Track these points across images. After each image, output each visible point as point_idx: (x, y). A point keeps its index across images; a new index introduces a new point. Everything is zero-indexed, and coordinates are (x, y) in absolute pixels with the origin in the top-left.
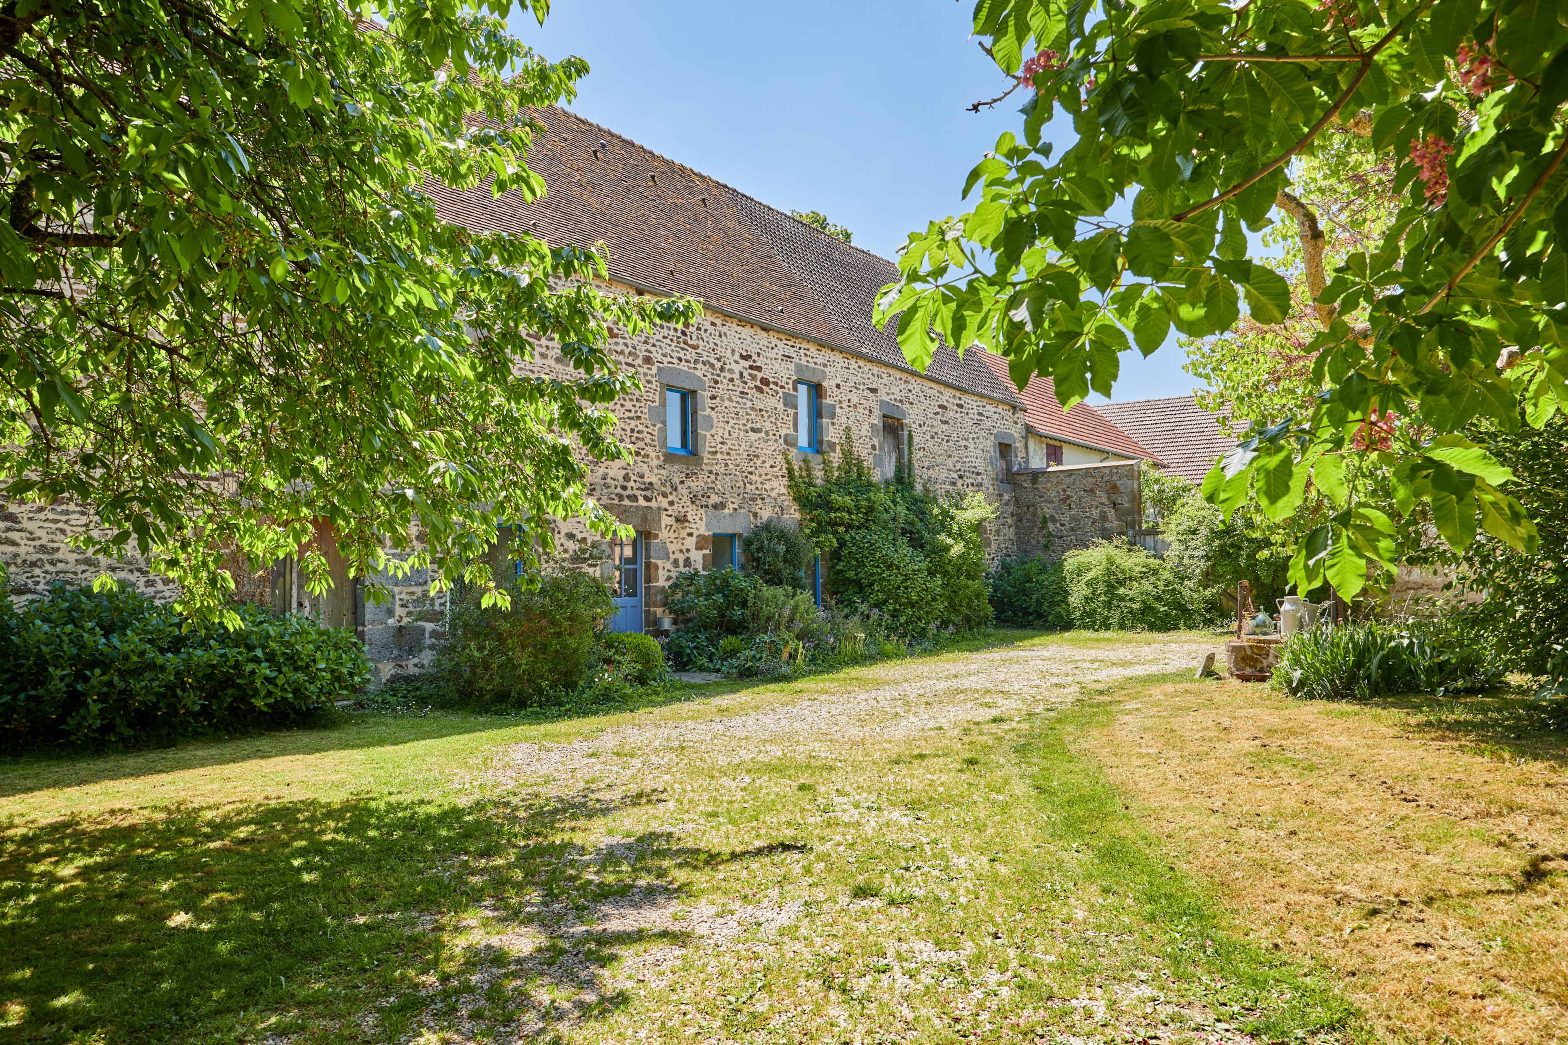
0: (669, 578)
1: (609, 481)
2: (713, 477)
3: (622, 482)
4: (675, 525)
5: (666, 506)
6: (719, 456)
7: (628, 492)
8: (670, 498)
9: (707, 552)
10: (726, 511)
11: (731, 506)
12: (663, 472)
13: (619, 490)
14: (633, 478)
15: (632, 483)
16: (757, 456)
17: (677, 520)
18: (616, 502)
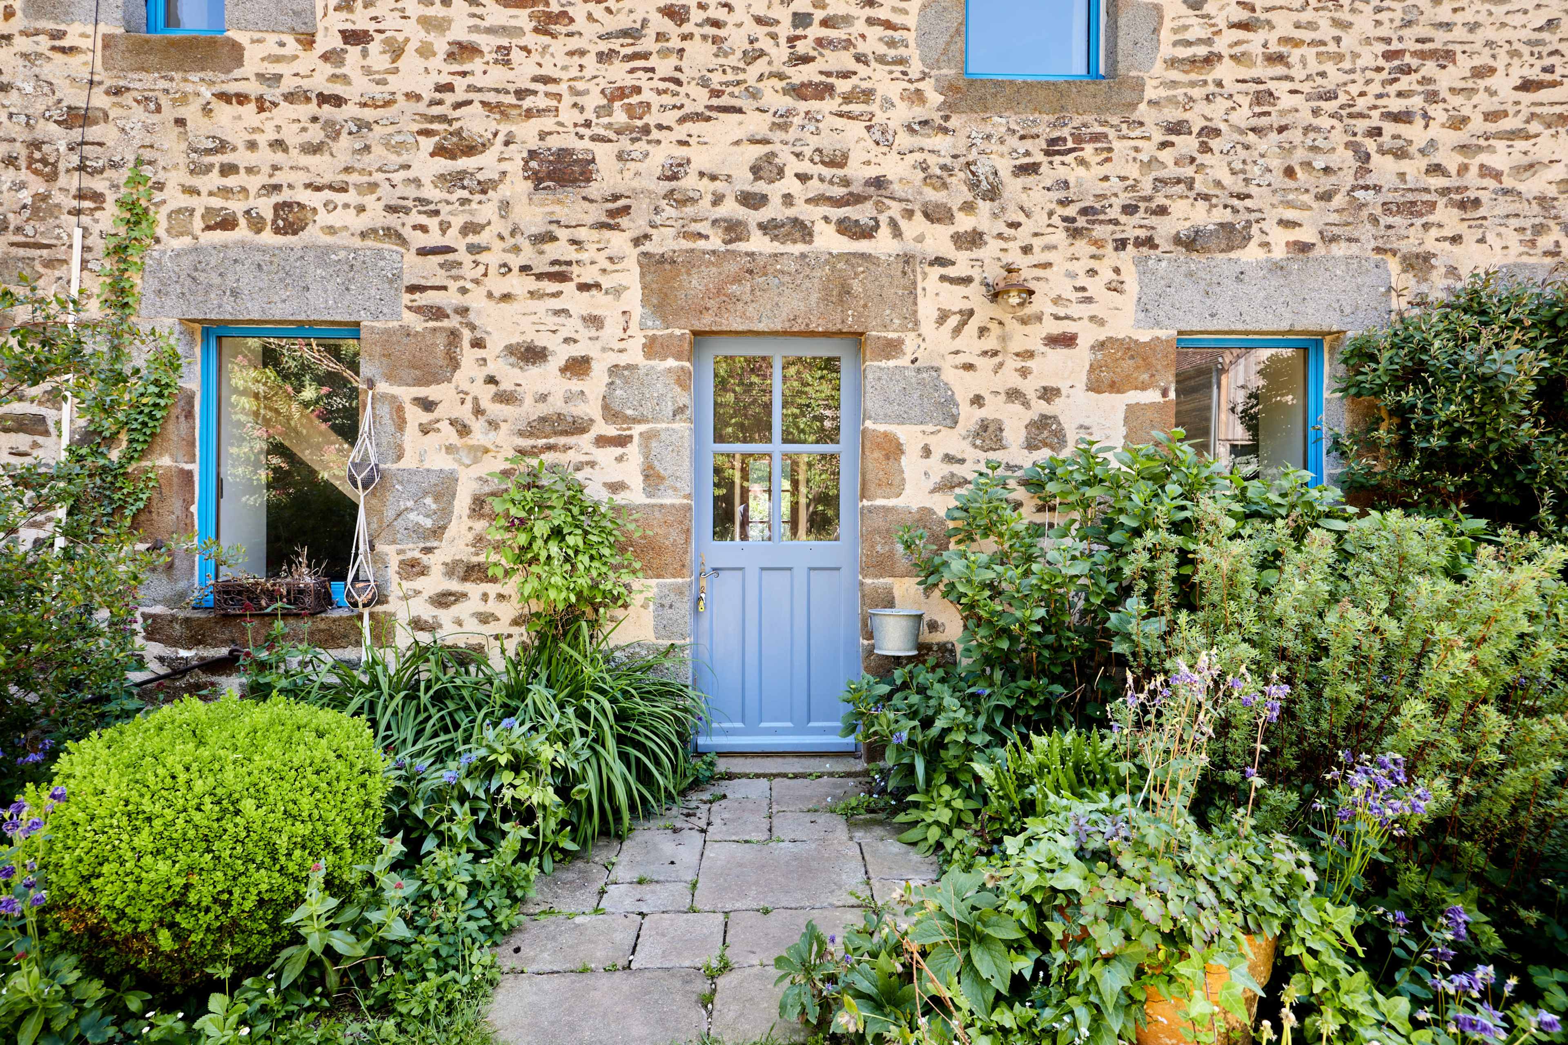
0: (949, 484)
1: (689, 182)
2: (1187, 144)
3: (744, 181)
4: (984, 311)
5: (947, 250)
6: (1225, 71)
7: (774, 210)
8: (964, 223)
9: (1152, 396)
10: (1251, 254)
11: (1280, 238)
12: (940, 142)
13: (731, 209)
14: (793, 166)
15: (789, 184)
16: (1446, 57)
17: (996, 295)
18: (715, 242)
